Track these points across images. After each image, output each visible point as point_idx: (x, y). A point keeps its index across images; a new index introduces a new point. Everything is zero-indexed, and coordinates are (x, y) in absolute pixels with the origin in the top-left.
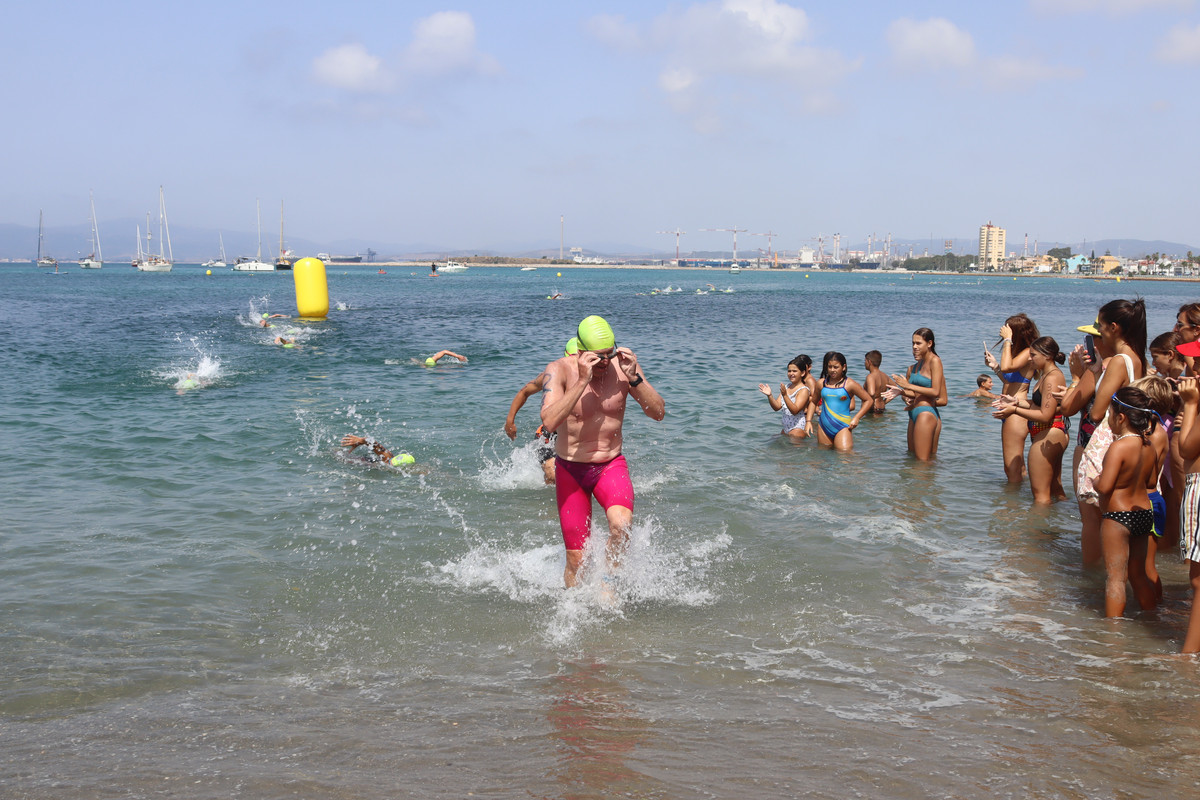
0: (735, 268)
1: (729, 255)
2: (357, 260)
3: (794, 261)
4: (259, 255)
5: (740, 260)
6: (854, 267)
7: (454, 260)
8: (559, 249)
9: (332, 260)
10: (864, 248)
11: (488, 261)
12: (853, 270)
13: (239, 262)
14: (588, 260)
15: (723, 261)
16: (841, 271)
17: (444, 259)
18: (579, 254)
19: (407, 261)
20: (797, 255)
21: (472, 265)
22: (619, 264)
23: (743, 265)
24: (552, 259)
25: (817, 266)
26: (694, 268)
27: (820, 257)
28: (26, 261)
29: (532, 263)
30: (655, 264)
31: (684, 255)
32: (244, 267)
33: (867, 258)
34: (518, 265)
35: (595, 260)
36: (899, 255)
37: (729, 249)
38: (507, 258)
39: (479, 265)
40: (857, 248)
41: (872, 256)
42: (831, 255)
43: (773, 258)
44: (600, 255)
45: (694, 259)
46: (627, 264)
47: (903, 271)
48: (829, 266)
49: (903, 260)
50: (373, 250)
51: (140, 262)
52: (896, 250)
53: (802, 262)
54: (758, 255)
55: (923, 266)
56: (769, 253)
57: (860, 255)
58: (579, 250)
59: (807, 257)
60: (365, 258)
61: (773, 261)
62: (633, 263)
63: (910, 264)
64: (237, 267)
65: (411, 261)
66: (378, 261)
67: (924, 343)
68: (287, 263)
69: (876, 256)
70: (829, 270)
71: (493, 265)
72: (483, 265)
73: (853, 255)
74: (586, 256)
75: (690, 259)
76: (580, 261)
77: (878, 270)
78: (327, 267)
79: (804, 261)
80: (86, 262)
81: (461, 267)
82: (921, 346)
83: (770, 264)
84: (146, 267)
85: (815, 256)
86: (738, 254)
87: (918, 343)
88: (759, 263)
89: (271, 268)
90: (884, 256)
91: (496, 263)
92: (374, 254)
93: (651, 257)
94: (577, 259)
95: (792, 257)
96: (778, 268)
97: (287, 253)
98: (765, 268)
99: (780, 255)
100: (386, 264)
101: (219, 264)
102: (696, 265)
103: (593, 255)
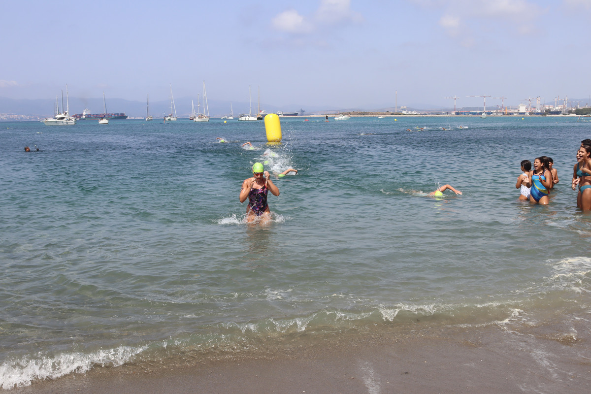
0: (484, 115)
1: (481, 109)
2: (296, 114)
3: (516, 111)
4: (250, 113)
5: (487, 111)
6: (547, 114)
7: (342, 114)
8: (395, 107)
9: (284, 115)
10: (553, 104)
11: (360, 114)
12: (547, 116)
13: (241, 116)
14: (410, 113)
15: (478, 112)
16: (541, 116)
17: (338, 113)
18: (405, 110)
19: (319, 114)
20: (517, 108)
21: (352, 116)
22: (425, 114)
23: (489, 114)
24: (392, 112)
25: (528, 114)
26: (463, 116)
27: (529, 109)
28: (141, 118)
29: (382, 114)
30: (444, 114)
31: (458, 109)
32: (243, 119)
33: (554, 109)
34: (377, 116)
35: (413, 113)
36: (572, 107)
37: (481, 106)
38: (369, 113)
39: (355, 116)
40: (549, 104)
41: (557, 108)
42: (535, 108)
43: (505, 110)
44: (416, 110)
45: (463, 111)
46: (429, 114)
47: (574, 115)
48: (534, 114)
49: (574, 109)
50: (303, 110)
51: (195, 117)
52: (570, 104)
53: (520, 112)
54: (497, 108)
55: (585, 112)
56: (503, 107)
57: (550, 107)
58: (405, 107)
59: (522, 109)
60: (299, 113)
61: (504, 112)
62: (432, 114)
63: (578, 112)
64: (240, 119)
65: (322, 115)
66: (306, 115)
67: (585, 152)
68: (261, 117)
69: (559, 108)
70: (534, 116)
71: (362, 116)
72: (357, 116)
73: (547, 108)
74: (408, 110)
75: (462, 111)
76: (405, 113)
77: (561, 115)
78: (280, 118)
79: (521, 111)
80: (169, 118)
81: (347, 117)
82: (583, 154)
83: (503, 113)
84: (197, 119)
85: (527, 108)
86: (486, 108)
87: (582, 152)
88: (497, 113)
89: (256, 119)
90: (564, 108)
91: (363, 115)
92: (304, 111)
93: (441, 111)
94: (404, 112)
95: (515, 109)
96: (508, 115)
97: (262, 112)
98: (500, 115)
99: (508, 108)
100: (310, 116)
101: (230, 118)
102: (465, 114)
103: (412, 110)
